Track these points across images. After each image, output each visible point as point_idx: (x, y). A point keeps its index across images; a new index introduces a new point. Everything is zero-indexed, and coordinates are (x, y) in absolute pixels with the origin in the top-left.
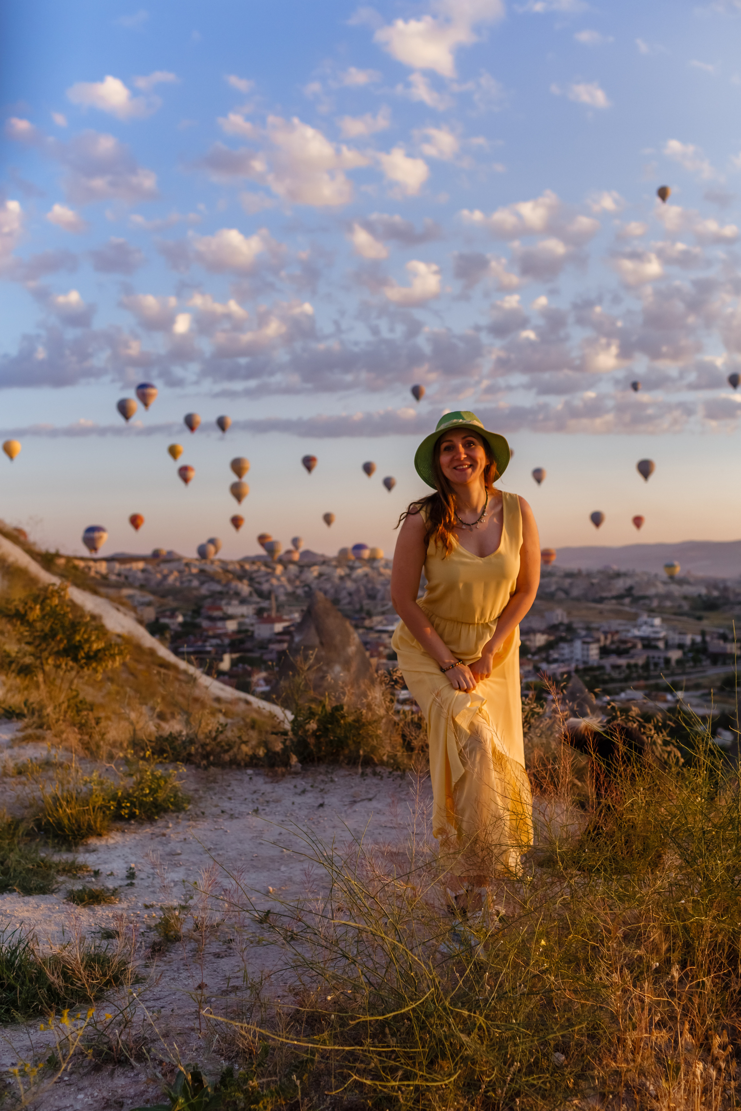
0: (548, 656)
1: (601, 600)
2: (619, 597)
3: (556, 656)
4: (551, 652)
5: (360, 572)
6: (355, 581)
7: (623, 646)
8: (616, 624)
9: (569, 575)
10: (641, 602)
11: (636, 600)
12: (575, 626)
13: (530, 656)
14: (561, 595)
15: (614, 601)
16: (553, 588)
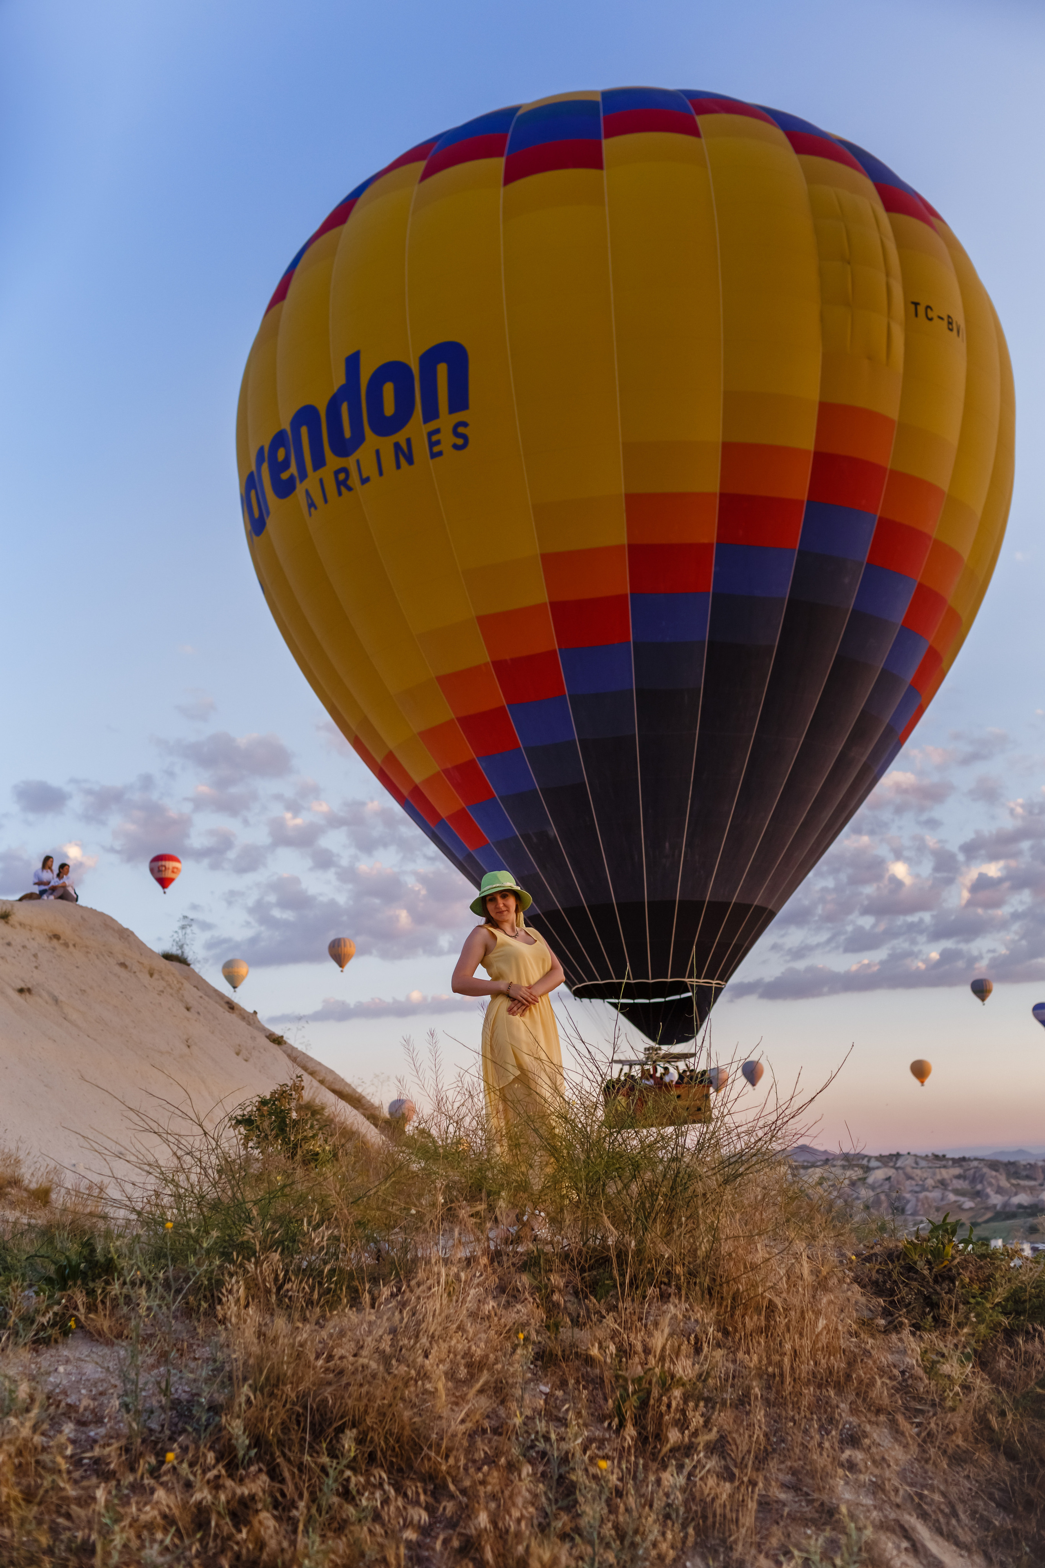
5: (879, 1175)
6: (873, 1187)
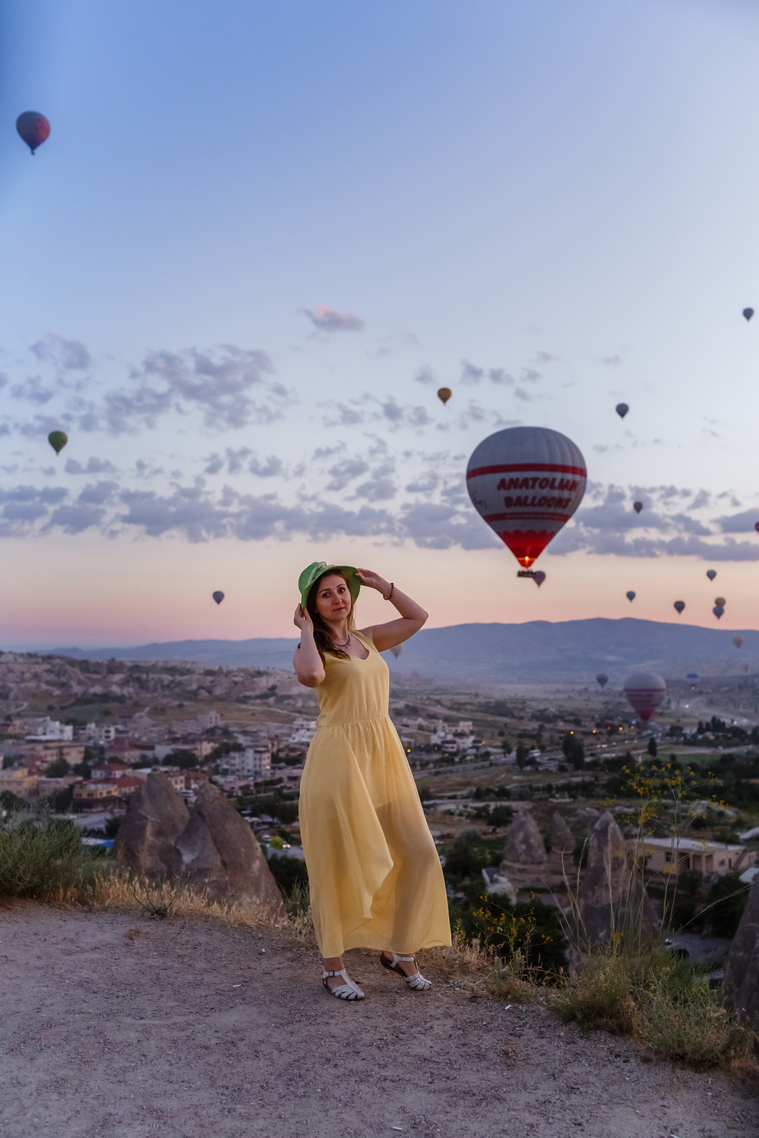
0: (218, 766)
1: (245, 700)
2: (263, 696)
3: (225, 766)
4: (219, 761)
7: (293, 754)
8: (274, 728)
9: (209, 673)
10: (286, 702)
11: (281, 699)
12: (231, 729)
13: (198, 767)
14: (204, 694)
15: (259, 701)
16: (194, 687)
